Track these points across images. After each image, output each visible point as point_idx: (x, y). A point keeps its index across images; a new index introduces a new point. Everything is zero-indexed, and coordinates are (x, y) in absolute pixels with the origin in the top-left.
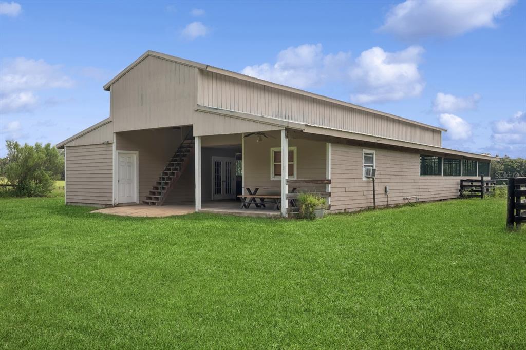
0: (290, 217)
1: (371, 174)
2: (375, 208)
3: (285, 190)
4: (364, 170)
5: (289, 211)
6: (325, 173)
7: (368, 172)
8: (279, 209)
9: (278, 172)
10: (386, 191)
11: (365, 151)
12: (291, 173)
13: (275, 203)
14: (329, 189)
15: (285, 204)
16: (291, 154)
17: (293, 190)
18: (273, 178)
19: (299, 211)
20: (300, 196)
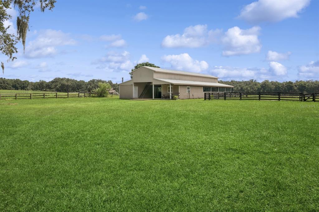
0: (171, 100)
1: (189, 92)
2: (190, 99)
3: (171, 95)
4: (187, 91)
5: (171, 99)
6: (178, 91)
7: (188, 91)
8: (169, 98)
9: (169, 91)
10: (193, 95)
11: (187, 87)
12: (172, 91)
13: (169, 97)
14: (179, 94)
15: (171, 97)
16: (172, 88)
17: (172, 95)
18: (168, 92)
19: (173, 98)
20: (173, 96)
